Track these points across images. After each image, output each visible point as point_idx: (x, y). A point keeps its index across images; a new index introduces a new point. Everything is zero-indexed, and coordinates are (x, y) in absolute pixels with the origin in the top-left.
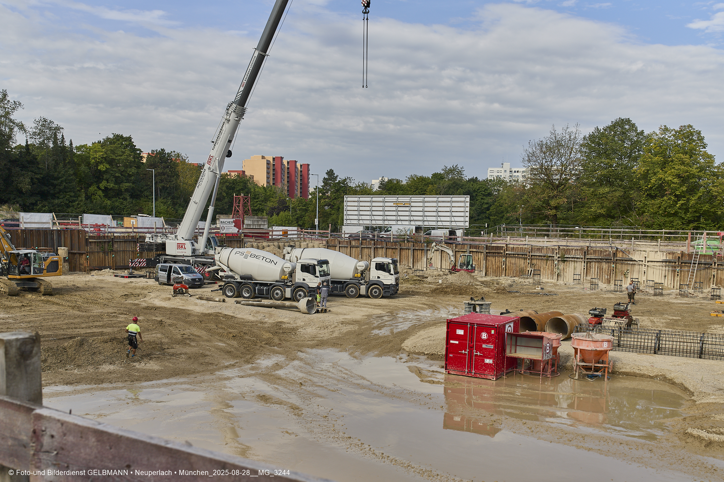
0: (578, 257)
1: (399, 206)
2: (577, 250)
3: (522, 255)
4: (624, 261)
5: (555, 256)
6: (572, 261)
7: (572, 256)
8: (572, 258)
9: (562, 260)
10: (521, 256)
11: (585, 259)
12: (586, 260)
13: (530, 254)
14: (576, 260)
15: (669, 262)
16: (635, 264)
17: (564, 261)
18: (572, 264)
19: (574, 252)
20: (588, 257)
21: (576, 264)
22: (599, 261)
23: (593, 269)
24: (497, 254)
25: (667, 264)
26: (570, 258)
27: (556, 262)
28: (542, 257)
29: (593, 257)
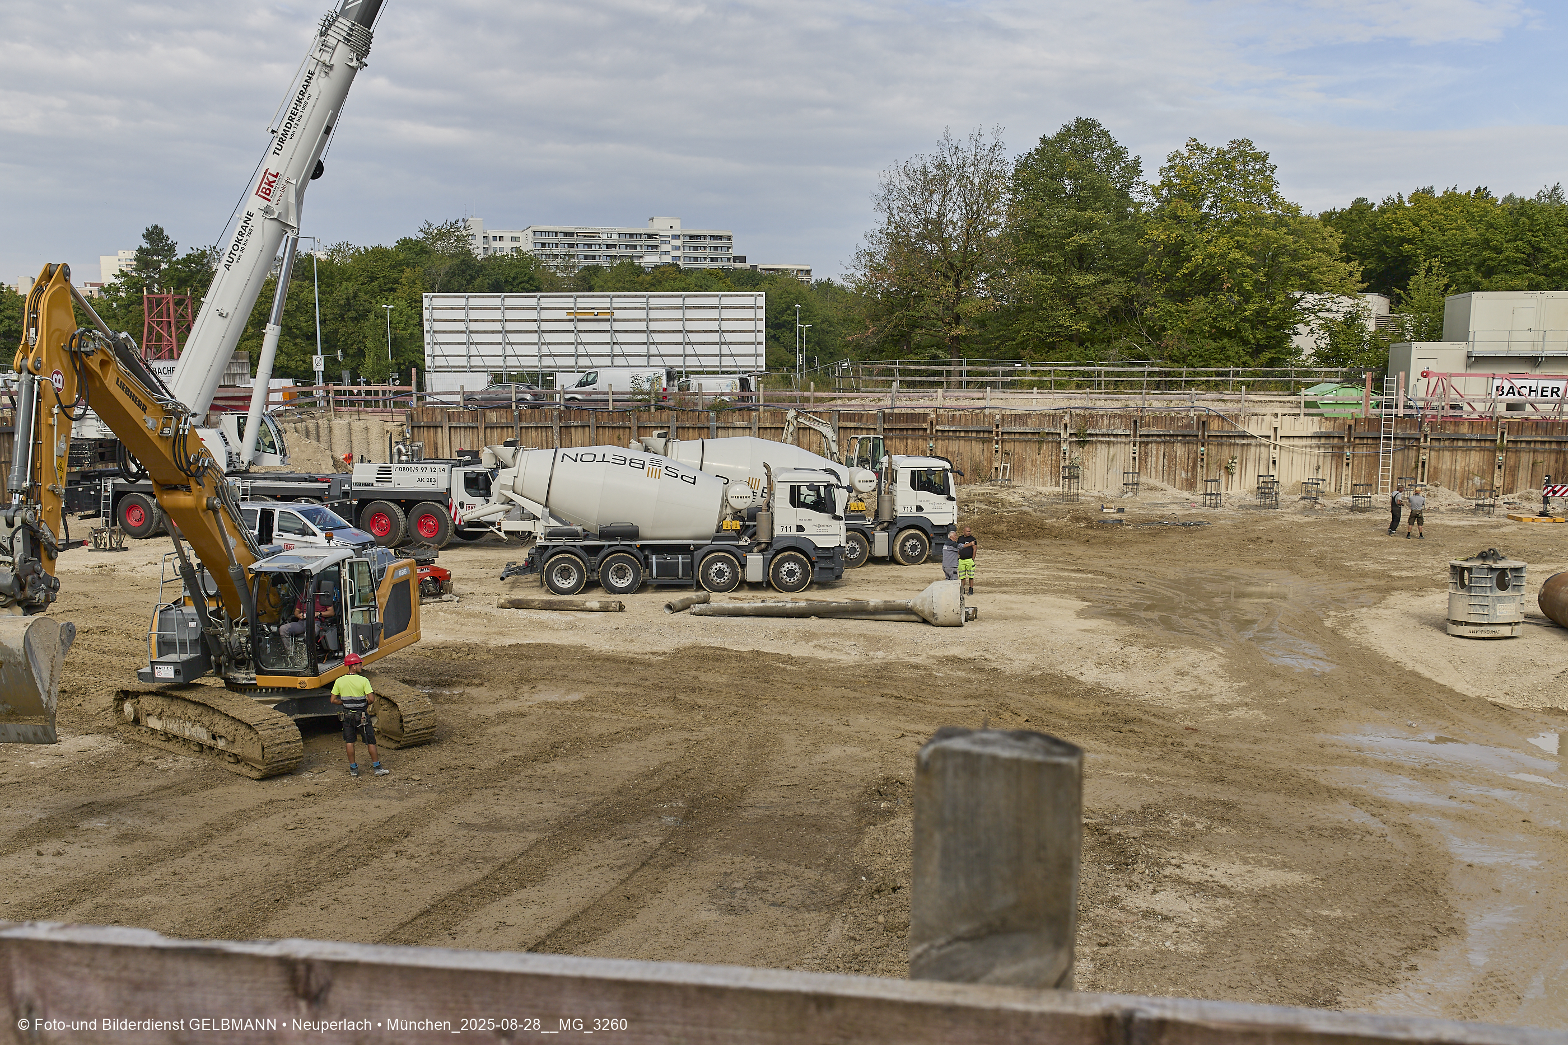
0: (1120, 432)
1: (579, 320)
2: (1115, 416)
3: (978, 432)
4: (1225, 439)
5: (1062, 432)
6: (1102, 442)
7: (1104, 431)
8: (1103, 435)
9: (1078, 443)
10: (974, 435)
11: (1135, 437)
12: (1138, 439)
13: (1000, 429)
14: (1113, 439)
15: (1328, 437)
16: (1249, 445)
17: (1082, 443)
18: (1102, 451)
19: (1106, 421)
20: (1144, 431)
21: (1111, 449)
22: (1167, 440)
23: (1154, 459)
24: (910, 432)
25: (1323, 441)
26: (1097, 435)
27: (1065, 446)
28: (1029, 436)
29: (1153, 430)
